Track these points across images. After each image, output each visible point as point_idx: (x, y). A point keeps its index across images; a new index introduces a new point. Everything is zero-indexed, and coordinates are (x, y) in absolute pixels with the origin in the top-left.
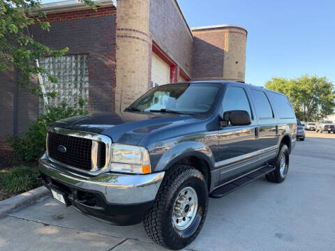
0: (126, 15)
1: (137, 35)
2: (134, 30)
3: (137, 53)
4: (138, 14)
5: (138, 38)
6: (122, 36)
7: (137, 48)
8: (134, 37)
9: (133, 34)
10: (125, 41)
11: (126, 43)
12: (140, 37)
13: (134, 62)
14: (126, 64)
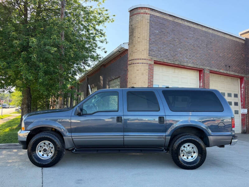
0: (132, 52)
1: (138, 61)
2: (136, 59)
3: (138, 72)
4: (138, 49)
5: (138, 63)
6: (130, 64)
7: (138, 69)
8: (136, 63)
9: (135, 61)
10: (131, 67)
11: (132, 68)
12: (139, 62)
13: (135, 78)
14: (131, 80)
